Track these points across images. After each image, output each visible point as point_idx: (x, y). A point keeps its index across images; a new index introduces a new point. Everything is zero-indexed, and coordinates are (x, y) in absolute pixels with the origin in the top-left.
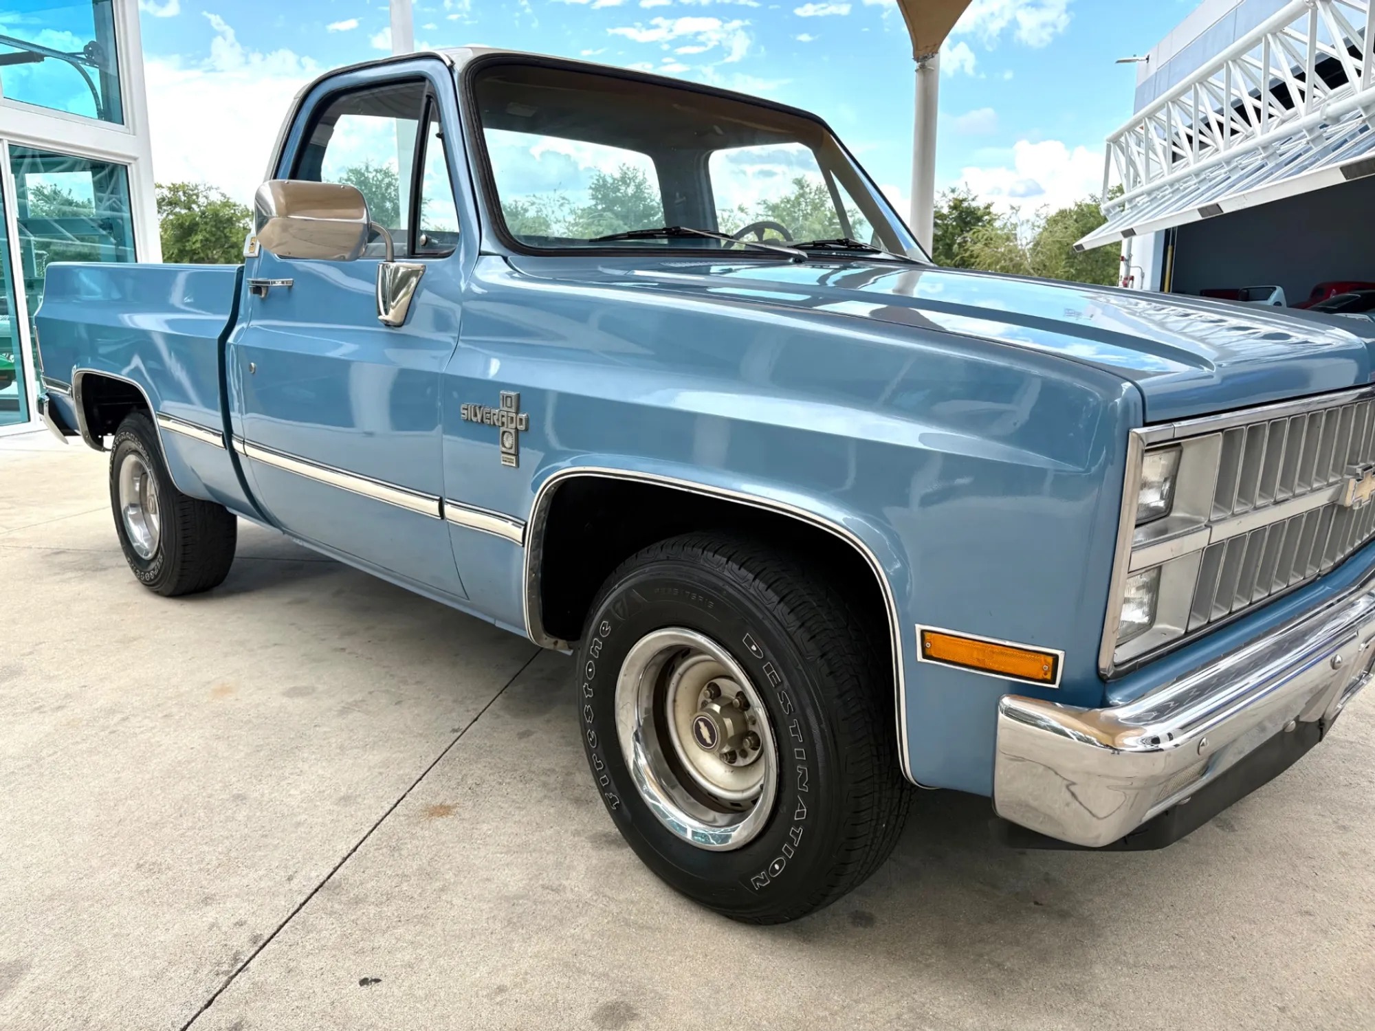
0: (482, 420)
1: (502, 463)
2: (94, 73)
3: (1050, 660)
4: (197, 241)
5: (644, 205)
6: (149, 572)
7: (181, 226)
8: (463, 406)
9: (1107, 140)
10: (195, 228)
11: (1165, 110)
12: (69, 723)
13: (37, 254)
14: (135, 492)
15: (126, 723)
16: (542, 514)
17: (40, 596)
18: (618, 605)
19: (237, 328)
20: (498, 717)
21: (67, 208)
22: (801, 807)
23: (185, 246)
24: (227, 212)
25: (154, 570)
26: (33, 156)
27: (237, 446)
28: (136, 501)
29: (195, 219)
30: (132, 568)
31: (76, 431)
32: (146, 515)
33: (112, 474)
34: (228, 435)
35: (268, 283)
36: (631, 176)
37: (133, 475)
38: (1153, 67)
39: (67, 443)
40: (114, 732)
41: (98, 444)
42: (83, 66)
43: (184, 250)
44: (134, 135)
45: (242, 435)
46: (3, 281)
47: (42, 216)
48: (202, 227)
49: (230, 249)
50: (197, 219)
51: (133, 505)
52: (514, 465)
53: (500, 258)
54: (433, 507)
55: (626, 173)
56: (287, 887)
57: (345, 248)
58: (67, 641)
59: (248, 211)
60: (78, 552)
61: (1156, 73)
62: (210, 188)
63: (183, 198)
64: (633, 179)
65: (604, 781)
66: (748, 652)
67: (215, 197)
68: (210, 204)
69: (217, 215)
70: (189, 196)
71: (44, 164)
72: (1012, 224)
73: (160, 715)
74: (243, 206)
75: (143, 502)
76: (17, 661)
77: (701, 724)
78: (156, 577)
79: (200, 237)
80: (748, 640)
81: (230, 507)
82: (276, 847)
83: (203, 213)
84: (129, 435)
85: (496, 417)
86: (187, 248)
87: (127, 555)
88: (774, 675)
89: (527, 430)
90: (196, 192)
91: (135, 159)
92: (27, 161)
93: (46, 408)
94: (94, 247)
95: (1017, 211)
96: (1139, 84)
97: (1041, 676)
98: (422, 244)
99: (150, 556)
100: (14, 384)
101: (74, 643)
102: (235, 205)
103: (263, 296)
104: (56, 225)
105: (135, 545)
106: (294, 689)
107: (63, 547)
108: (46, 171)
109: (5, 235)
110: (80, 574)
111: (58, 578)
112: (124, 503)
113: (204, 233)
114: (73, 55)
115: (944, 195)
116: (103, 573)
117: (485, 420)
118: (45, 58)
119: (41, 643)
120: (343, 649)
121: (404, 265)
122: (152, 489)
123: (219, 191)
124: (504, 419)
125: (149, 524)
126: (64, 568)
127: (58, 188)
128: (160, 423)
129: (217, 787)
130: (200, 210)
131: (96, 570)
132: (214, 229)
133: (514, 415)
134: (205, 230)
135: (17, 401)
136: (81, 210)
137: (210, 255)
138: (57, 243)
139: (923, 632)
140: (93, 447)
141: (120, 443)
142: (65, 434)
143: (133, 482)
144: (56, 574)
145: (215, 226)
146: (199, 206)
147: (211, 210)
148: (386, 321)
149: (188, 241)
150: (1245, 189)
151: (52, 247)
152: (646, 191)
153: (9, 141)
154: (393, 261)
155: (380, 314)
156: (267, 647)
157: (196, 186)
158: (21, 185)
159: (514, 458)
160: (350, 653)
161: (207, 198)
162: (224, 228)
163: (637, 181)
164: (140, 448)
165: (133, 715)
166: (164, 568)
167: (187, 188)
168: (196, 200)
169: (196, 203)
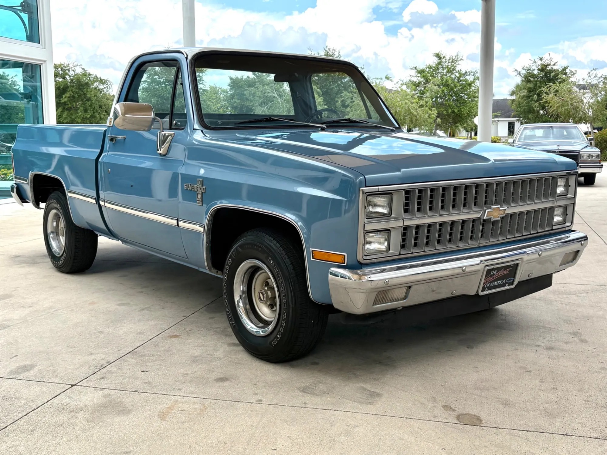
0: (191, 189)
1: (198, 204)
2: (25, 16)
3: (343, 256)
4: (67, 97)
6: (60, 262)
7: (60, 88)
8: (185, 184)
10: (67, 89)
12: (35, 311)
14: (54, 226)
15: (56, 312)
16: (210, 222)
17: (13, 272)
18: (234, 253)
19: (103, 154)
22: (285, 314)
24: (85, 80)
25: (62, 260)
27: (102, 203)
28: (54, 231)
30: (51, 261)
31: (28, 200)
32: (58, 237)
33: (44, 219)
34: (98, 199)
35: (116, 137)
37: (54, 218)
39: (24, 206)
40: (52, 314)
41: (37, 206)
42: (19, 13)
44: (45, 49)
45: (104, 198)
50: (68, 84)
51: (52, 232)
52: (201, 205)
53: (200, 131)
54: (175, 222)
56: (118, 352)
57: (146, 126)
58: (28, 287)
59: (98, 78)
60: (25, 257)
62: (76, 66)
63: (61, 72)
65: (230, 317)
66: (270, 264)
67: (79, 71)
68: (75, 75)
69: (80, 82)
70: (65, 70)
73: (69, 310)
74: (95, 75)
75: (57, 232)
76: (10, 293)
77: (260, 294)
78: (62, 264)
80: (270, 260)
81: (96, 231)
82: (114, 344)
84: (54, 202)
85: (195, 188)
87: (50, 256)
88: (276, 271)
89: (205, 192)
90: (68, 68)
91: (45, 61)
93: (15, 190)
97: (341, 262)
98: (174, 124)
99: (60, 255)
102: (90, 75)
103: (114, 142)
105: (53, 250)
106: (121, 303)
107: (18, 254)
110: (28, 265)
112: (49, 230)
113: (71, 93)
114: (15, 7)
115: (535, 62)
116: (38, 264)
119: (18, 288)
120: (142, 292)
121: (167, 133)
122: (62, 224)
123: (81, 67)
124: (198, 189)
125: (59, 241)
126: (20, 263)
128: (69, 195)
129: (93, 329)
130: (70, 79)
131: (34, 263)
132: (77, 90)
133: (201, 187)
134: (72, 90)
137: (74, 106)
139: (312, 251)
140: (35, 207)
141: (49, 204)
142: (23, 202)
143: (53, 222)
145: (78, 88)
146: (70, 76)
147: (76, 78)
148: (160, 153)
154: (163, 131)
155: (158, 150)
156: (110, 291)
157: (68, 65)
159: (201, 202)
160: (145, 293)
161: (74, 71)
162: (84, 89)
164: (58, 206)
165: (59, 309)
166: (66, 259)
167: (62, 66)
168: (68, 73)
169: (68, 75)
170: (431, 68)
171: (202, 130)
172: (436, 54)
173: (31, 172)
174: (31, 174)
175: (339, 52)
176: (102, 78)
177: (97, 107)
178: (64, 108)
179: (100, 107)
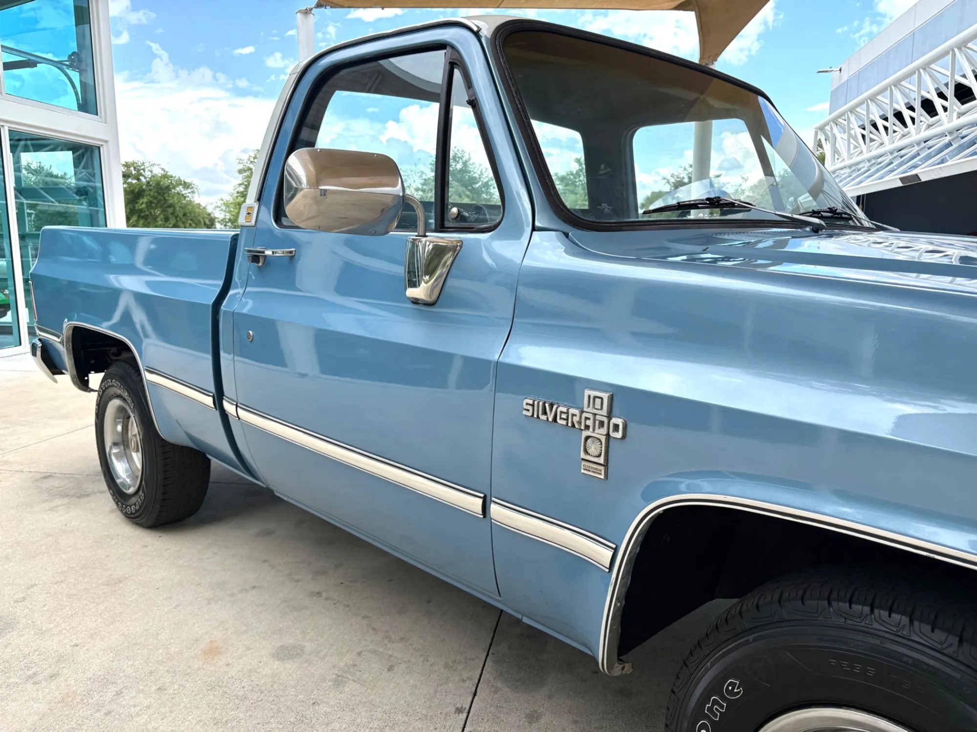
0: (555, 419)
1: (583, 471)
2: (75, 75)
4: (143, 203)
5: (469, 176)
6: (130, 507)
7: (132, 192)
9: (815, 129)
10: (143, 193)
11: (865, 105)
12: (62, 701)
13: (28, 213)
14: (117, 433)
15: (120, 699)
17: (31, 527)
19: (231, 292)
20: (497, 690)
21: (49, 179)
23: (134, 207)
24: (166, 182)
25: (135, 505)
26: (26, 140)
27: (229, 408)
28: (118, 439)
29: (142, 187)
30: (114, 500)
31: (64, 371)
32: (127, 451)
33: (97, 415)
34: (219, 396)
35: (267, 252)
36: (460, 155)
37: (116, 418)
38: (845, 76)
39: (56, 381)
40: (109, 713)
41: (83, 385)
42: (67, 71)
43: (134, 209)
44: (106, 123)
45: (236, 400)
46: (2, 235)
47: (31, 185)
48: (147, 193)
49: (168, 209)
50: (144, 187)
51: (115, 444)
52: (602, 477)
53: (559, 234)
54: (474, 504)
55: (456, 154)
58: (56, 583)
59: (181, 181)
60: (63, 476)
61: (848, 80)
62: (153, 165)
63: (134, 172)
64: (461, 158)
67: (158, 171)
68: (153, 176)
69: (158, 184)
70: (139, 170)
71: (33, 145)
72: (742, 190)
73: (153, 688)
74: (177, 177)
75: (125, 442)
76: (11, 609)
78: (137, 511)
79: (145, 200)
81: (209, 454)
83: (148, 183)
84: (115, 382)
85: (576, 418)
86: (137, 208)
87: (109, 487)
89: (623, 438)
90: (143, 167)
91: (106, 142)
92: (22, 143)
93: (39, 353)
94: (69, 207)
95: (746, 180)
96: (834, 88)
98: (453, 216)
99: (131, 490)
100: (9, 313)
101: (64, 586)
102: (172, 177)
103: (260, 264)
104: (42, 192)
105: (118, 481)
106: (283, 648)
108: (35, 151)
109: (5, 199)
110: (66, 501)
111: (46, 505)
112: (109, 442)
113: (149, 197)
114: (61, 62)
115: (685, 169)
116: (86, 499)
117: (558, 420)
118: (38, 65)
119: (32, 586)
121: (435, 238)
122: (134, 429)
123: (160, 166)
124: (590, 422)
125: (130, 460)
126: (54, 494)
127: (42, 165)
128: (148, 377)
130: (146, 181)
131: (80, 496)
132: (156, 194)
133: (604, 419)
134: (150, 194)
135: (11, 327)
136: (60, 180)
137: (153, 213)
138: (41, 204)
140: (80, 388)
141: (106, 388)
142: (54, 373)
143: (116, 424)
144: (45, 501)
145: (157, 192)
146: (145, 178)
147: (155, 181)
148: (415, 298)
149: (137, 203)
150: (932, 166)
151: (39, 208)
152: (470, 166)
153: (9, 127)
154: (425, 235)
155: (406, 291)
156: (246, 590)
157: (143, 163)
158: (17, 161)
159: (602, 468)
161: (151, 172)
162: (164, 193)
163: (464, 159)
164: (125, 395)
165: (126, 687)
166: (144, 504)
167: (135, 165)
168: (143, 173)
169: (143, 176)
170: (572, 174)
171: (566, 231)
172: (577, 159)
173: (66, 320)
174: (67, 325)
175: (469, 154)
176: (186, 181)
177: (181, 215)
178: (139, 217)
179: (185, 215)
